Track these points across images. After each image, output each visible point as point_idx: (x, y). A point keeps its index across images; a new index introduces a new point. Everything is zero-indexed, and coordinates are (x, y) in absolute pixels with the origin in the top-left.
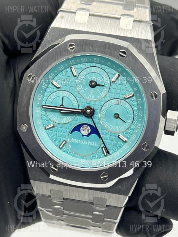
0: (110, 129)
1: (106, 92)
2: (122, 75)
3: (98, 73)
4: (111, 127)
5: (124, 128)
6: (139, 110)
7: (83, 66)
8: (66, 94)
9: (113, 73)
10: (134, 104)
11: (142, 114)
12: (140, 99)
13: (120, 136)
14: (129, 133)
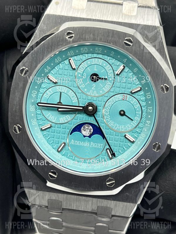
0: (115, 128)
1: (109, 86)
2: (127, 67)
3: (100, 65)
4: (116, 126)
5: (131, 127)
6: (148, 105)
7: (83, 57)
8: (64, 90)
9: (118, 65)
10: (141, 99)
11: (151, 110)
12: (149, 93)
13: (126, 136)
14: (137, 132)
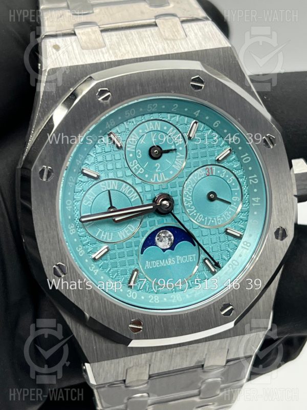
0: (207, 223)
3: (159, 129)
4: (208, 220)
5: (230, 214)
7: (130, 125)
8: (113, 185)
9: (186, 123)
10: (235, 166)
11: (256, 179)
12: (247, 155)
13: (228, 231)
14: (241, 220)
